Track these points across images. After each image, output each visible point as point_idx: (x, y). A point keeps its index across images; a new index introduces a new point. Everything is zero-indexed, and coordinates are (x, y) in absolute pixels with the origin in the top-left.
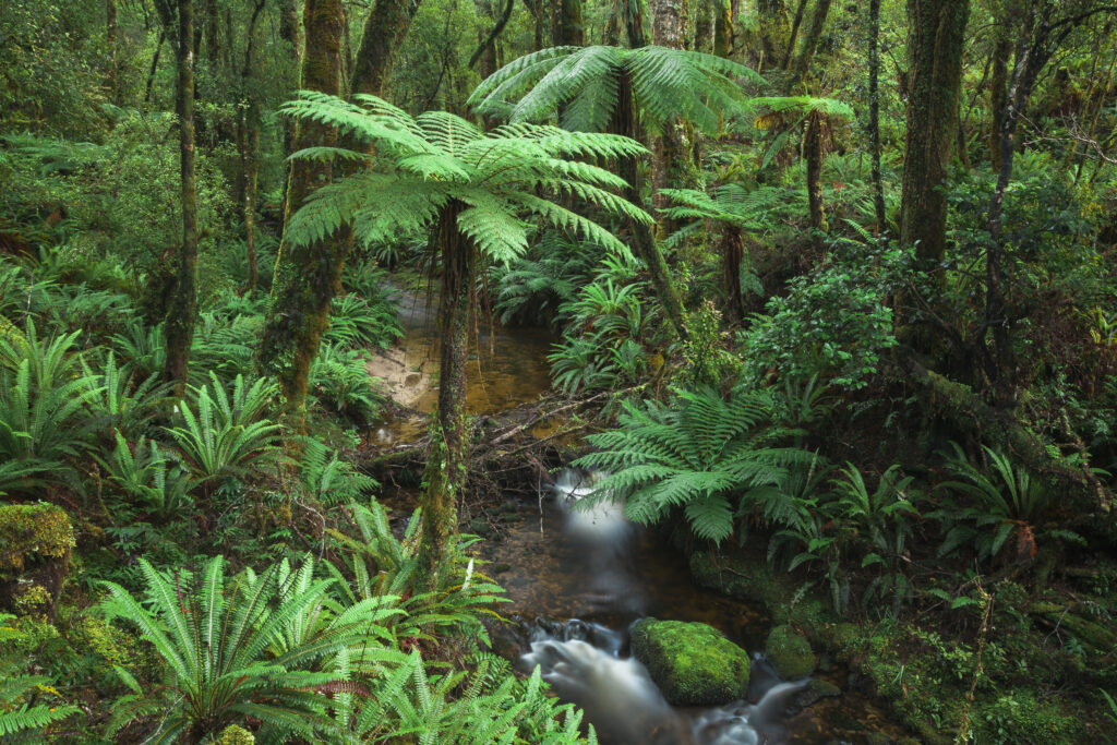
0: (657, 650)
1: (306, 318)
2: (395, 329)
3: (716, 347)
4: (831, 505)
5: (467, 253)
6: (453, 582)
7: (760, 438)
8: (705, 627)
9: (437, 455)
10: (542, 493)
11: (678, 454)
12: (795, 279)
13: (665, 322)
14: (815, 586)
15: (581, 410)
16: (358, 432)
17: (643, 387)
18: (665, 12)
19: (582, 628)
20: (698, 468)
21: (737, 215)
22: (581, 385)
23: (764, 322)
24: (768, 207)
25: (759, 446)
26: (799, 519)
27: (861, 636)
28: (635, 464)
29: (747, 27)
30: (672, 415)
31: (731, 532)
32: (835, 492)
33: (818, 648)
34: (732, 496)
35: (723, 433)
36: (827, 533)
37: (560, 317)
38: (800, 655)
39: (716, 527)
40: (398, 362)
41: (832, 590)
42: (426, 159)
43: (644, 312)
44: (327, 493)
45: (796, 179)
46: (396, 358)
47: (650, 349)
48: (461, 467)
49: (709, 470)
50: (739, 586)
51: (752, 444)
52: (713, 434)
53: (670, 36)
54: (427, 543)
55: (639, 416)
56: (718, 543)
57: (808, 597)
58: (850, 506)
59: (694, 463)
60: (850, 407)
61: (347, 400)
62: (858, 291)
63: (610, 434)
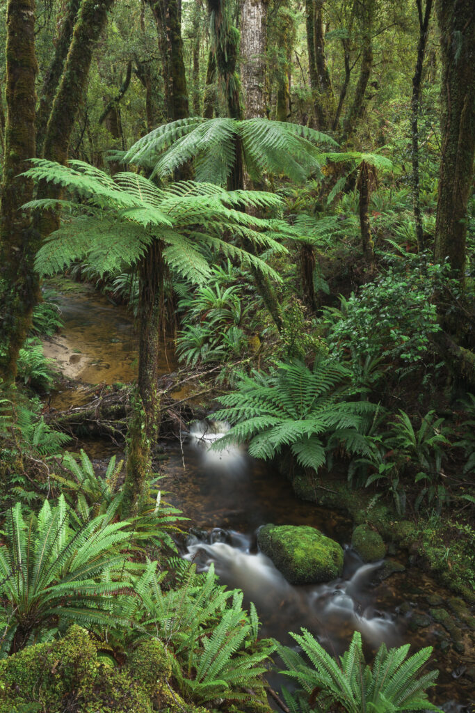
0: (279, 546)
1: (16, 319)
2: (56, 321)
3: (302, 331)
4: (391, 440)
7: (338, 394)
8: (310, 529)
9: (138, 419)
10: (182, 439)
11: (281, 408)
12: (366, 285)
13: (258, 313)
14: (381, 497)
15: (206, 378)
16: (40, 399)
17: (248, 360)
18: (253, 89)
19: (223, 534)
20: (296, 418)
21: (311, 236)
22: (200, 357)
23: (332, 313)
24: (330, 231)
25: (337, 401)
26: (370, 450)
27: (416, 529)
28: (254, 416)
29: (300, 97)
30: (274, 380)
31: (324, 460)
32: (393, 431)
33: (387, 539)
34: (322, 437)
35: (313, 392)
36: (388, 460)
37: (179, 310)
38: (375, 544)
39: (314, 459)
40: (62, 346)
41: (394, 499)
43: (243, 306)
44: (38, 447)
45: (345, 209)
46: (60, 343)
47: (248, 332)
48: (155, 427)
49: (303, 419)
50: (329, 498)
51: (332, 399)
52: (305, 393)
53: (257, 107)
54: (131, 481)
55: (250, 383)
56: (316, 470)
57: (378, 504)
58: (404, 440)
59: (293, 414)
60: (397, 371)
61: (30, 375)
62: (412, 294)
63: (233, 395)
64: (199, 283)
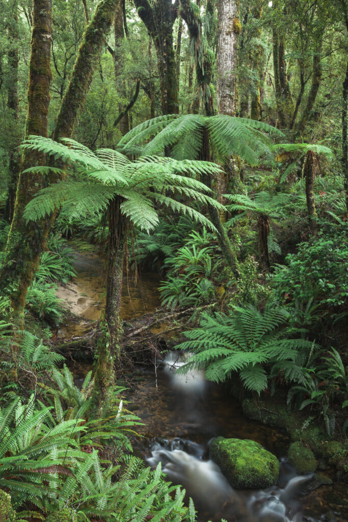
0: (225, 455)
1: (26, 263)
2: (72, 272)
3: (256, 282)
4: (324, 372)
5: (123, 226)
6: (110, 414)
7: (281, 333)
8: (253, 442)
9: (104, 339)
10: (157, 365)
11: (235, 342)
12: (302, 244)
13: (225, 269)
14: (315, 419)
15: (179, 317)
16: (51, 330)
17: (213, 305)
18: (226, 97)
19: (181, 443)
20: (247, 351)
21: (266, 208)
22: (178, 304)
23: (282, 269)
24: (283, 205)
25: (281, 338)
26: (305, 379)
27: (343, 449)
28: (211, 348)
29: (269, 106)
30: (231, 320)
31: (266, 386)
32: (326, 365)
33: (318, 456)
34: (266, 366)
35: (260, 331)
36: (321, 388)
37: (165, 266)
38: (308, 459)
39: (258, 384)
40: (73, 291)
41: (325, 421)
42: (104, 173)
43: (213, 263)
44: (36, 363)
45: (298, 190)
46: (72, 289)
47: (217, 284)
48: (118, 346)
49: (252, 351)
50: (271, 418)
51: (277, 337)
52: (255, 331)
53: (228, 110)
54: (97, 390)
55: (212, 322)
56: (259, 393)
57: (311, 426)
58: (334, 372)
59: (244, 348)
60: (332, 316)
61: (45, 311)
62: (338, 250)
63: (196, 331)
64: (146, 228)
